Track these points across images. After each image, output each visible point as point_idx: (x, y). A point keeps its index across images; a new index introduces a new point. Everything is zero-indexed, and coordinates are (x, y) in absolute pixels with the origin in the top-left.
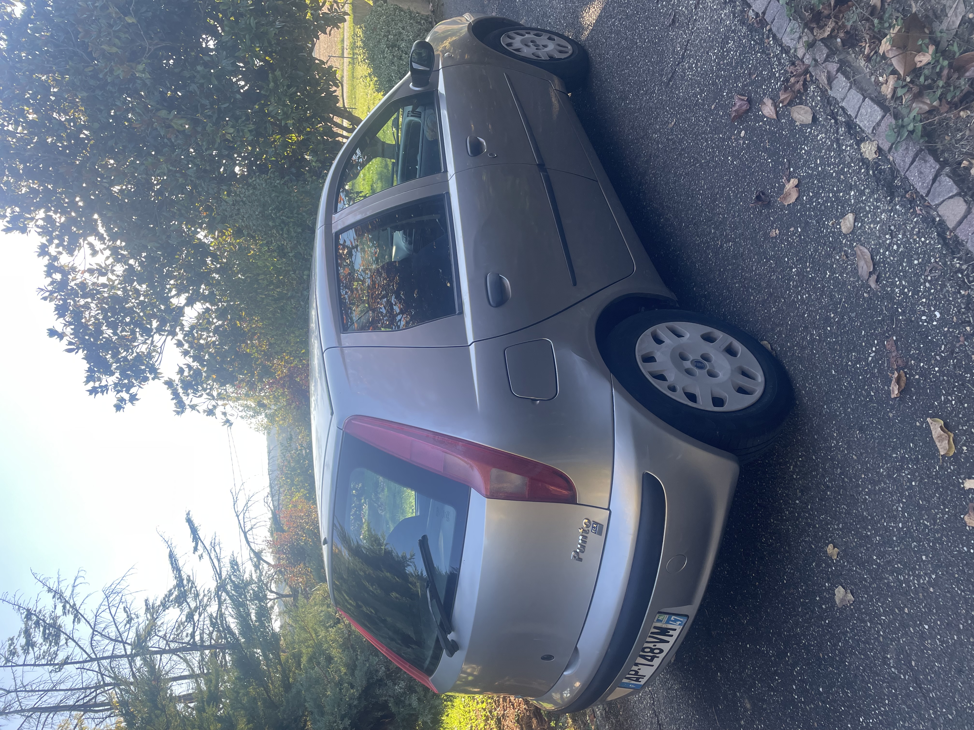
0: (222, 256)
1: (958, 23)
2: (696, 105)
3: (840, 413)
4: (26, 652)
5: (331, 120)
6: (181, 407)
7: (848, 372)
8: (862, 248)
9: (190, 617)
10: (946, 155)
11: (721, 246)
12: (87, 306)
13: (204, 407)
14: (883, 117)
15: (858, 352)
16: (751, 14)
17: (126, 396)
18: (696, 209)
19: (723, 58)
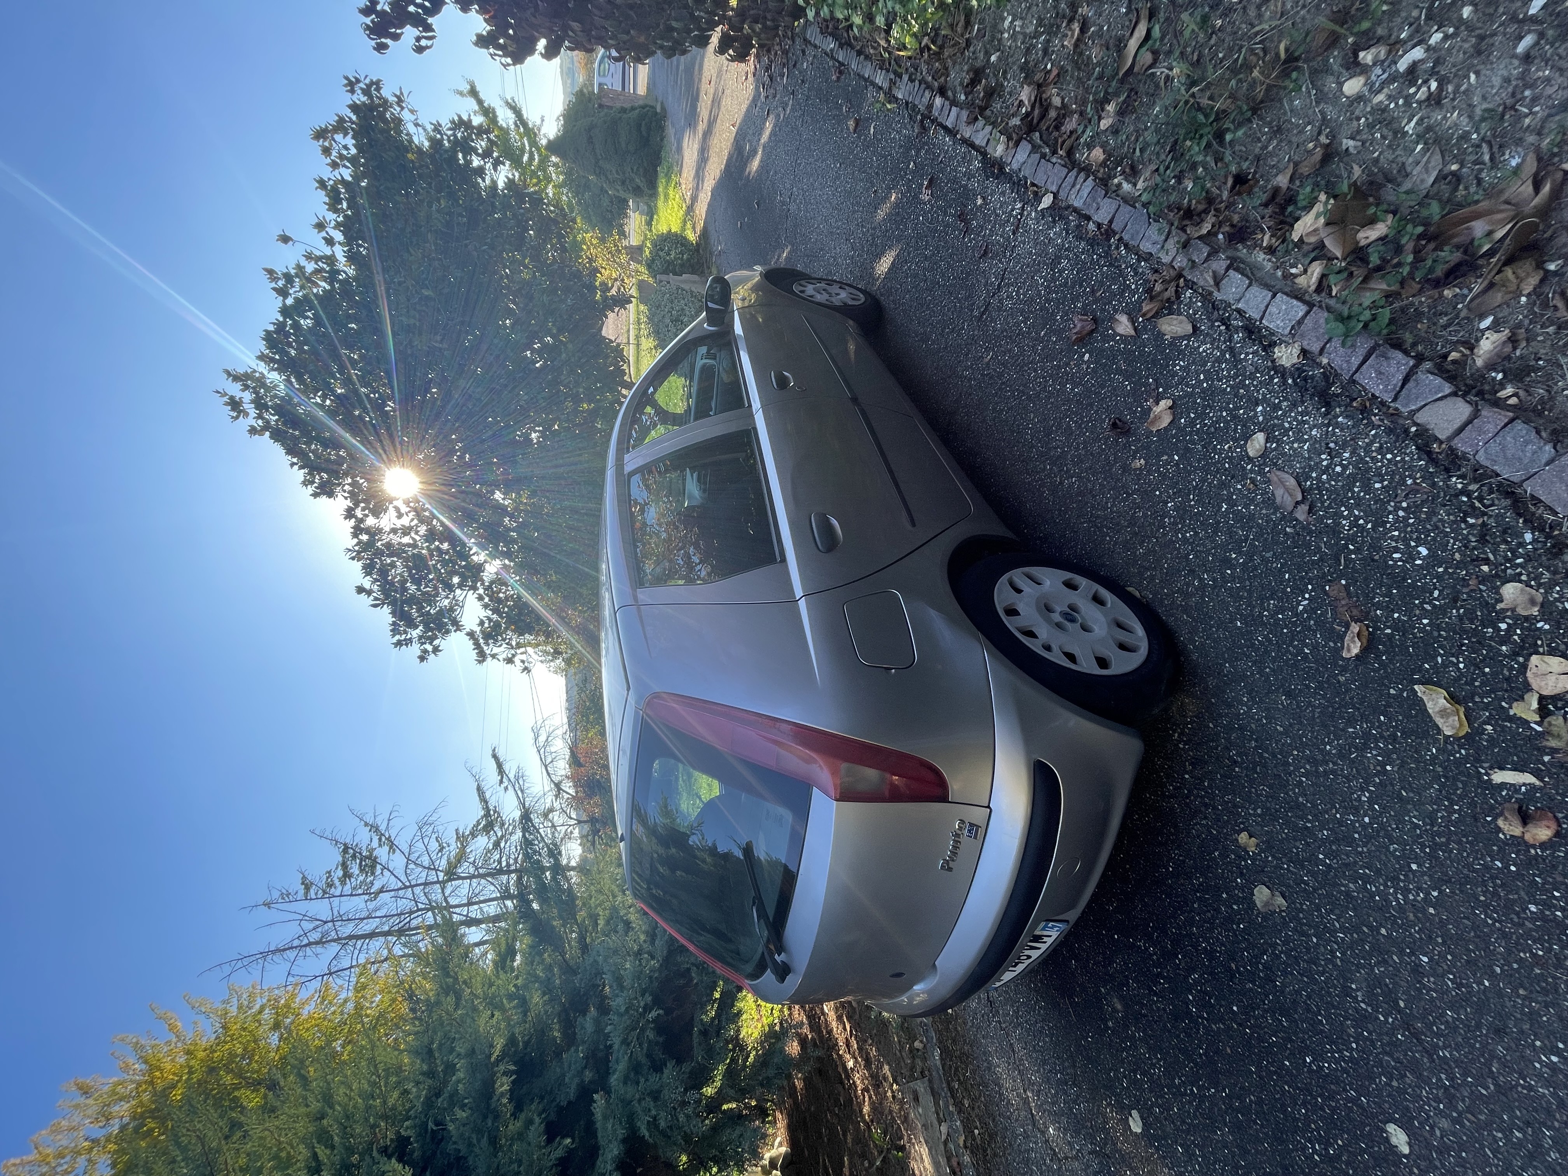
0: (519, 516)
1: (1432, 179)
2: (1018, 335)
3: (1252, 674)
4: (343, 883)
5: (620, 392)
6: (482, 656)
7: (1264, 624)
8: (1278, 473)
9: (497, 844)
10: (1420, 348)
11: (1061, 483)
12: (393, 565)
13: (504, 656)
14: (1307, 313)
15: (1280, 599)
16: (1091, 226)
17: (429, 648)
18: (1024, 446)
19: (1054, 279)
